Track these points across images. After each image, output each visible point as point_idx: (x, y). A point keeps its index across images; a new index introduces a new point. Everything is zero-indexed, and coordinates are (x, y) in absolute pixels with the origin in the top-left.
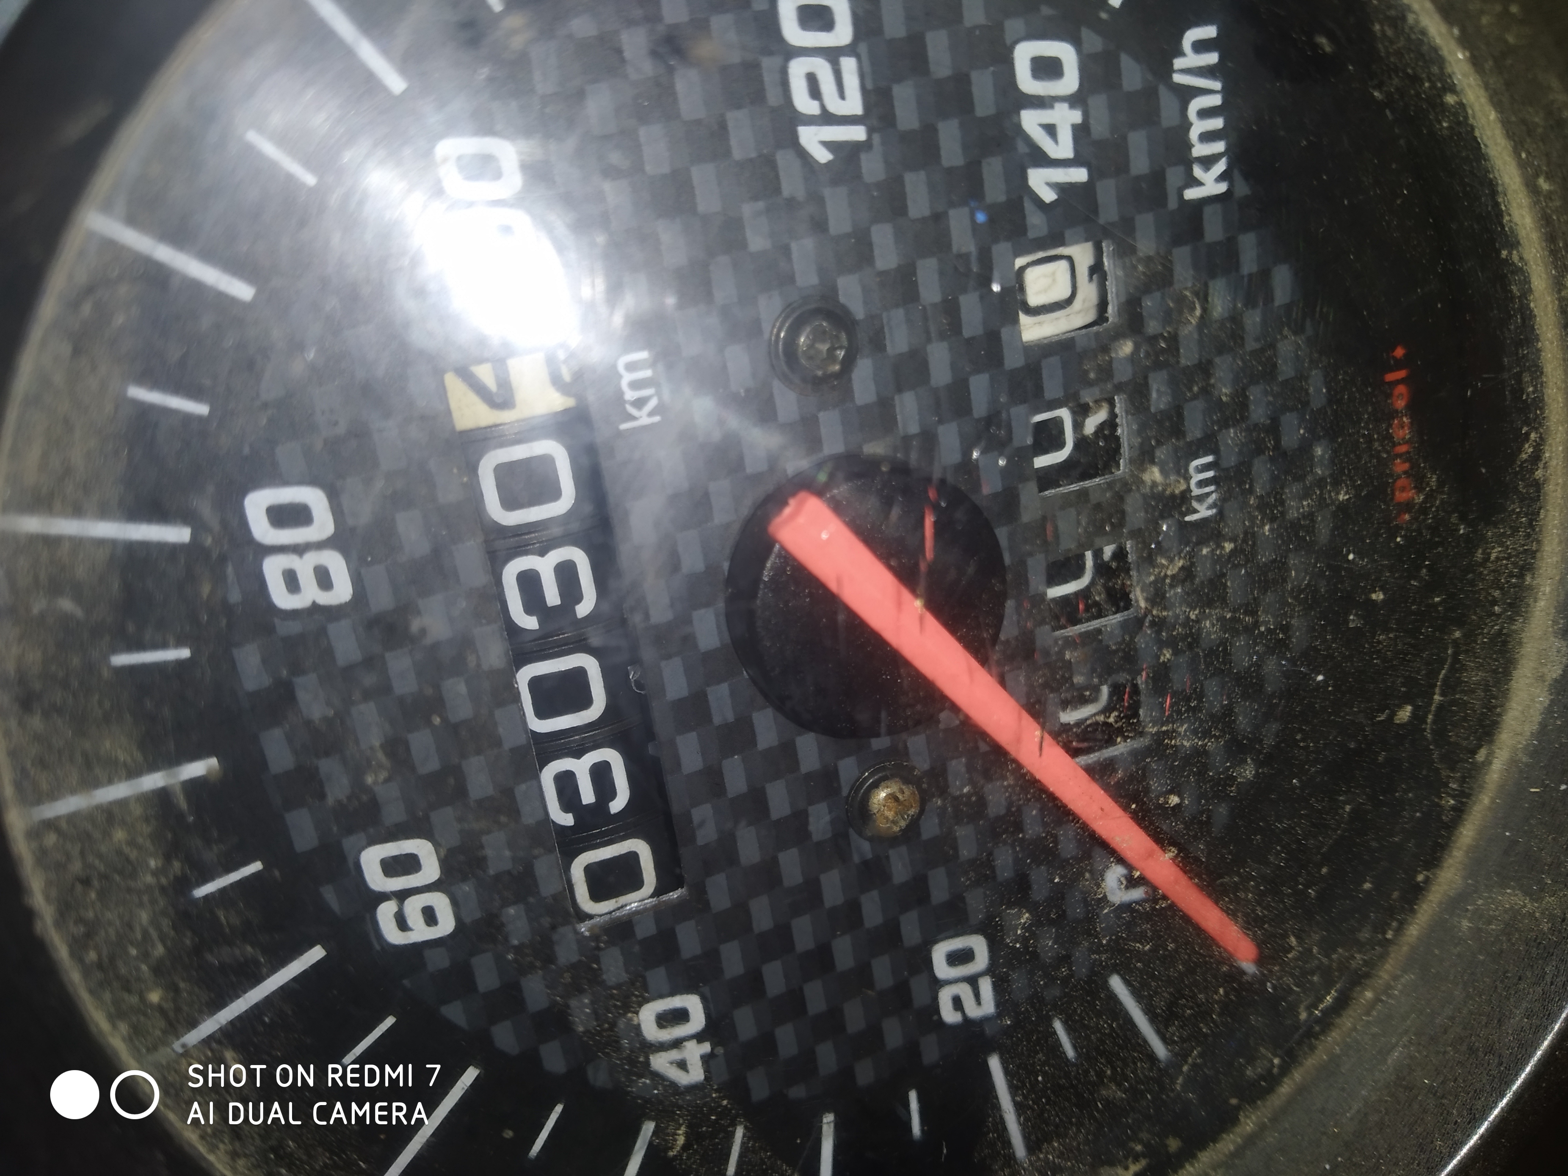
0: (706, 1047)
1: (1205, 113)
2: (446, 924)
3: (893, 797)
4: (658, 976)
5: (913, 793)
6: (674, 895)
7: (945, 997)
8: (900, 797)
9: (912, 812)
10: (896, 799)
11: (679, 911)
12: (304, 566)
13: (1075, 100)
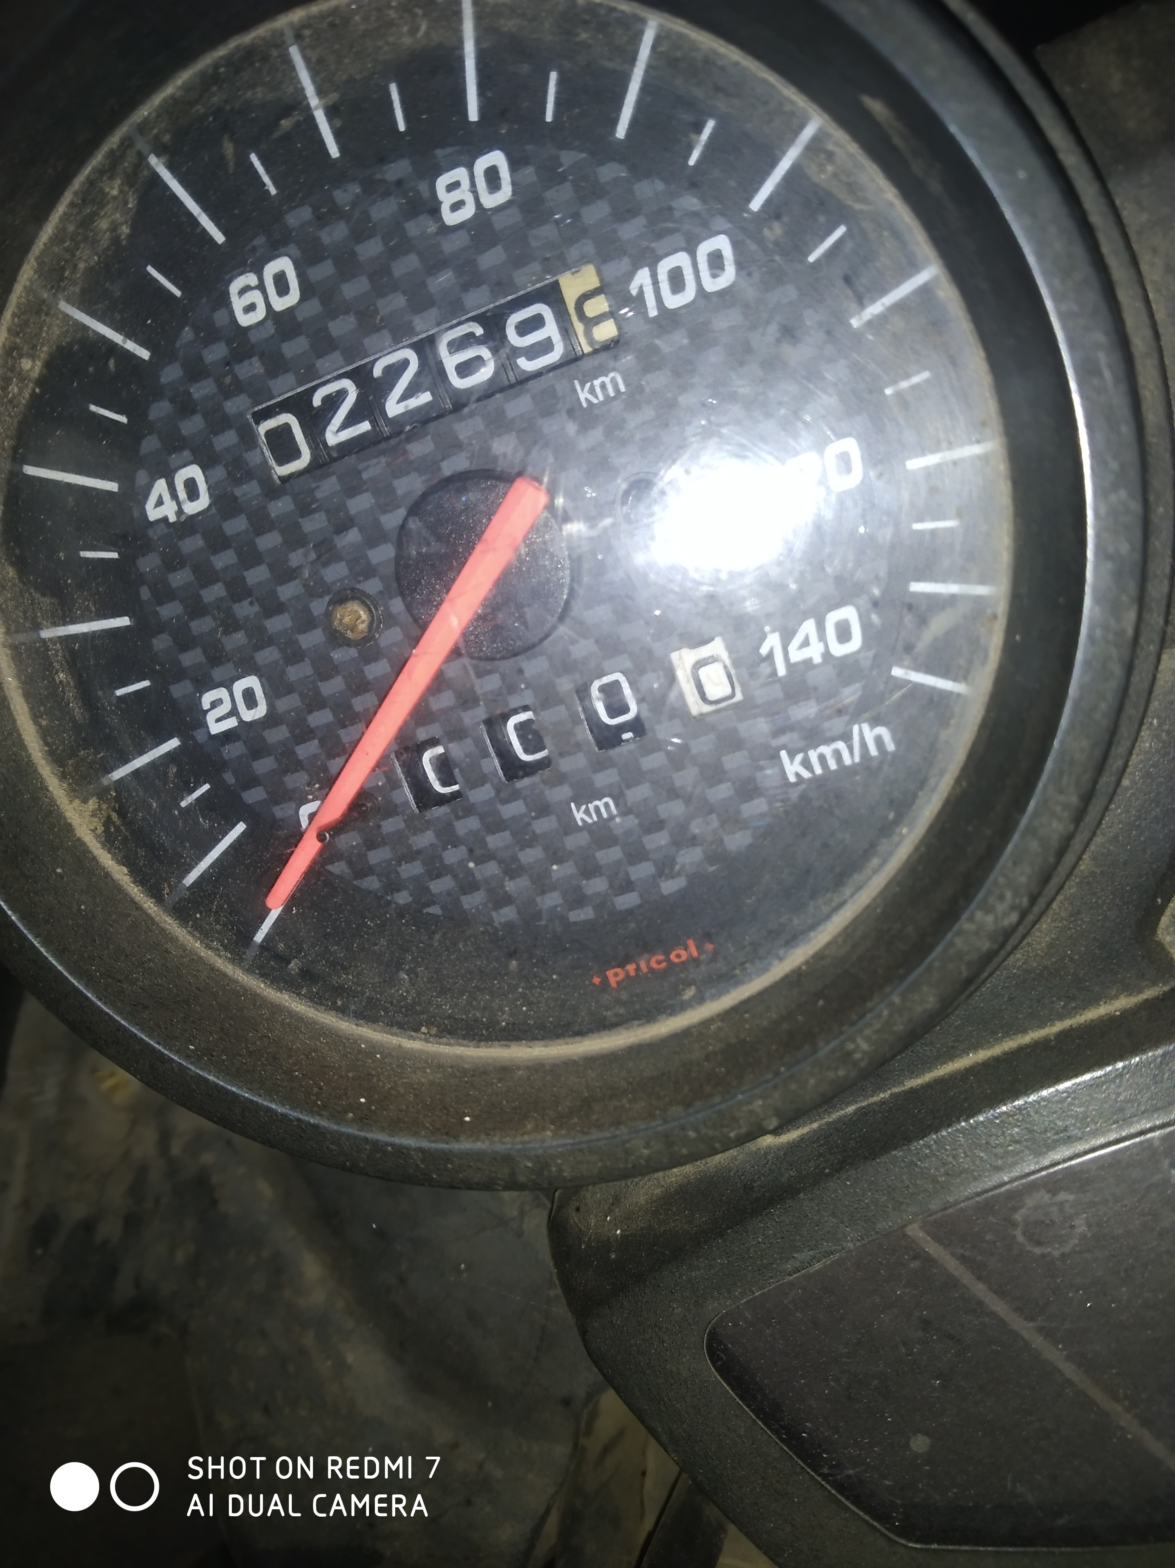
1: (838, 755)
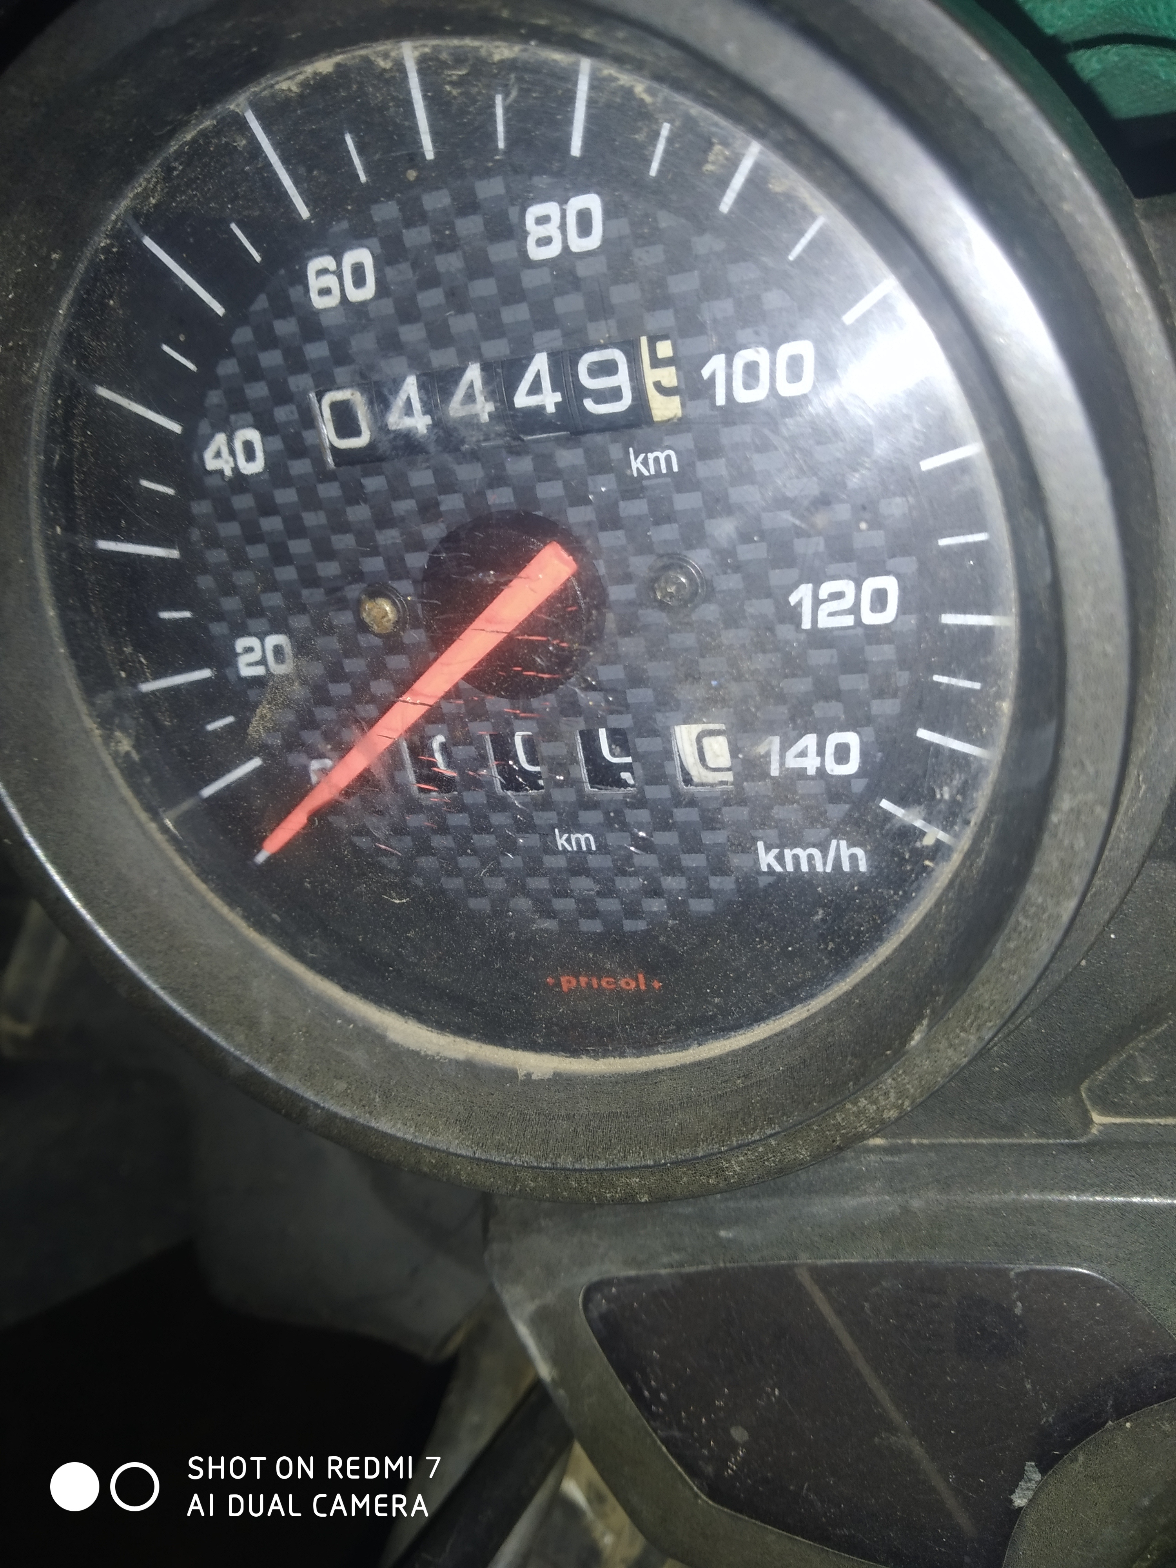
0: (228, 472)
2: (319, 302)
3: (386, 615)
4: (277, 443)
5: (387, 629)
6: (330, 459)
7: (253, 642)
8: (385, 619)
9: (375, 628)
10: (384, 617)
11: (319, 461)
12: (552, 229)
13: (821, 772)
